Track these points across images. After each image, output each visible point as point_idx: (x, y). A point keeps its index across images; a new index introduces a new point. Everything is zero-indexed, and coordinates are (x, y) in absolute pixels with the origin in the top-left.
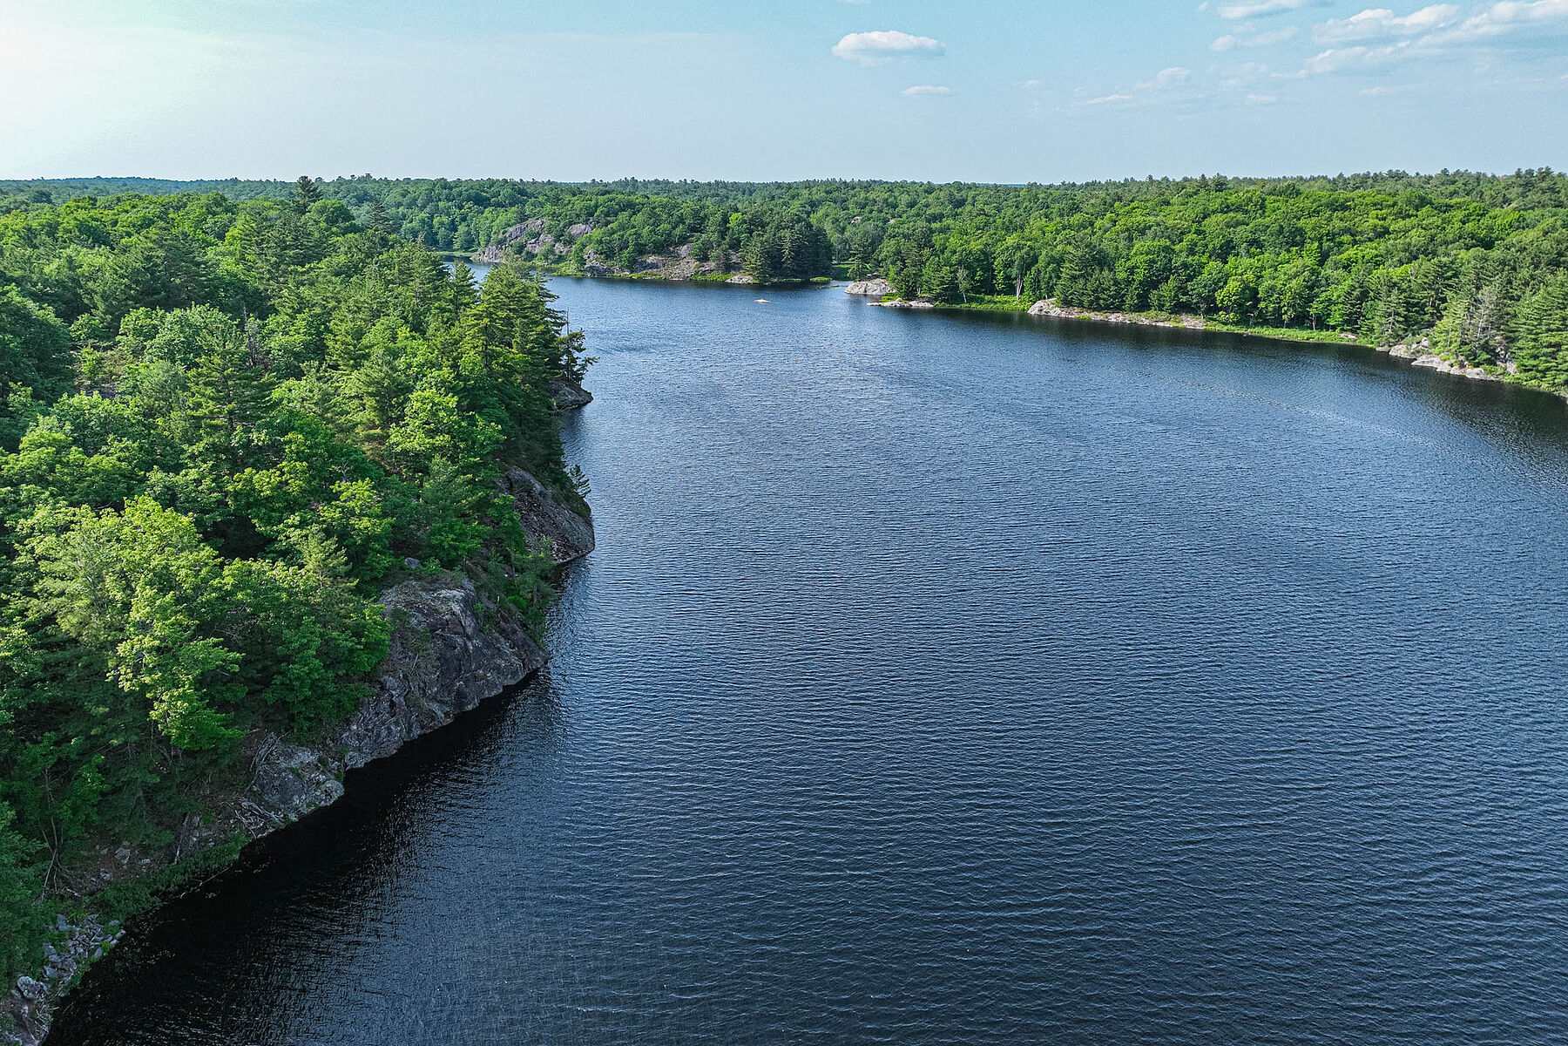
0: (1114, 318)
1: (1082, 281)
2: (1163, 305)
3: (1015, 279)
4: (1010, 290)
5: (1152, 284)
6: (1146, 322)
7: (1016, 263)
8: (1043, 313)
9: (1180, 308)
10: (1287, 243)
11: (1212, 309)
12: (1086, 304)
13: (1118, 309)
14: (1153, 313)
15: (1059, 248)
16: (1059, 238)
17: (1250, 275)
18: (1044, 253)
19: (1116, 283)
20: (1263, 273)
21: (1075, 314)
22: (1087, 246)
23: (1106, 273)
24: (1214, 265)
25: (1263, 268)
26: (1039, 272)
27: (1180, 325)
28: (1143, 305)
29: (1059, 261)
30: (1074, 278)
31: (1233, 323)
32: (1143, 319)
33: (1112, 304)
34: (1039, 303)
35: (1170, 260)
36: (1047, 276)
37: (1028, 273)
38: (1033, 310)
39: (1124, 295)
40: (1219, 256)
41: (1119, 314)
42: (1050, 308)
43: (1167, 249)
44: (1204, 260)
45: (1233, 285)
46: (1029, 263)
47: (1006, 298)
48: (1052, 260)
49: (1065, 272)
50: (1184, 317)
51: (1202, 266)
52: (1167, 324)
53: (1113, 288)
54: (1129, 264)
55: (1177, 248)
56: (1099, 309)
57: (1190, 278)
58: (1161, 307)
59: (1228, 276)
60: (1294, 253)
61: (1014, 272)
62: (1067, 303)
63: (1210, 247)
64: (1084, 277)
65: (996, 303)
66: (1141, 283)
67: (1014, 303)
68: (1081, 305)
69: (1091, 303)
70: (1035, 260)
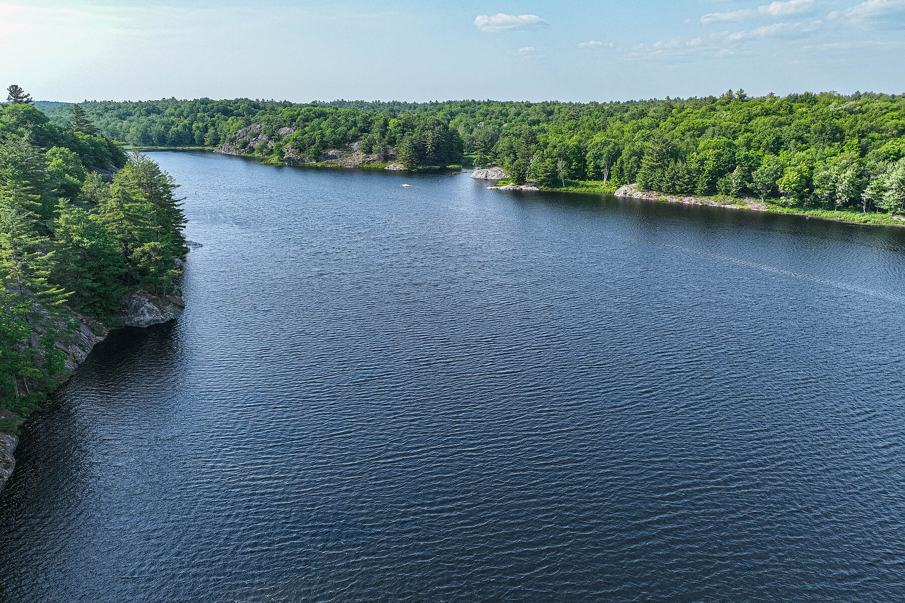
0: (687, 201)
1: (660, 170)
2: (729, 191)
3: (603, 168)
4: (599, 176)
5: (720, 172)
6: (716, 205)
7: (605, 156)
8: (627, 196)
9: (745, 192)
10: (829, 139)
11: (774, 193)
12: (664, 189)
13: (690, 193)
14: (720, 197)
15: (638, 144)
16: (637, 135)
17: (803, 166)
18: (627, 148)
19: (689, 172)
20: (815, 164)
21: (654, 197)
22: (664, 142)
23: (680, 164)
24: (769, 157)
25: (813, 160)
26: (622, 162)
27: (745, 207)
28: (712, 191)
29: (640, 154)
30: (653, 168)
31: (792, 207)
32: (713, 202)
33: (686, 189)
34: (624, 188)
35: (734, 154)
36: (630, 165)
37: (615, 163)
38: (619, 193)
39: (696, 182)
40: (771, 150)
41: (692, 198)
42: (633, 191)
43: (730, 145)
44: (760, 153)
45: (791, 175)
46: (614, 156)
47: (595, 183)
48: (634, 153)
49: (646, 162)
50: (746, 200)
51: (759, 158)
52: (734, 207)
53: (687, 176)
54: (698, 157)
55: (736, 142)
56: (675, 193)
57: (752, 169)
58: (727, 192)
59: (783, 166)
60: (836, 147)
61: (603, 163)
62: (647, 188)
63: (764, 142)
64: (662, 167)
65: (588, 187)
66: (710, 172)
67: (602, 187)
68: (659, 189)
69: (668, 188)
70: (619, 153)
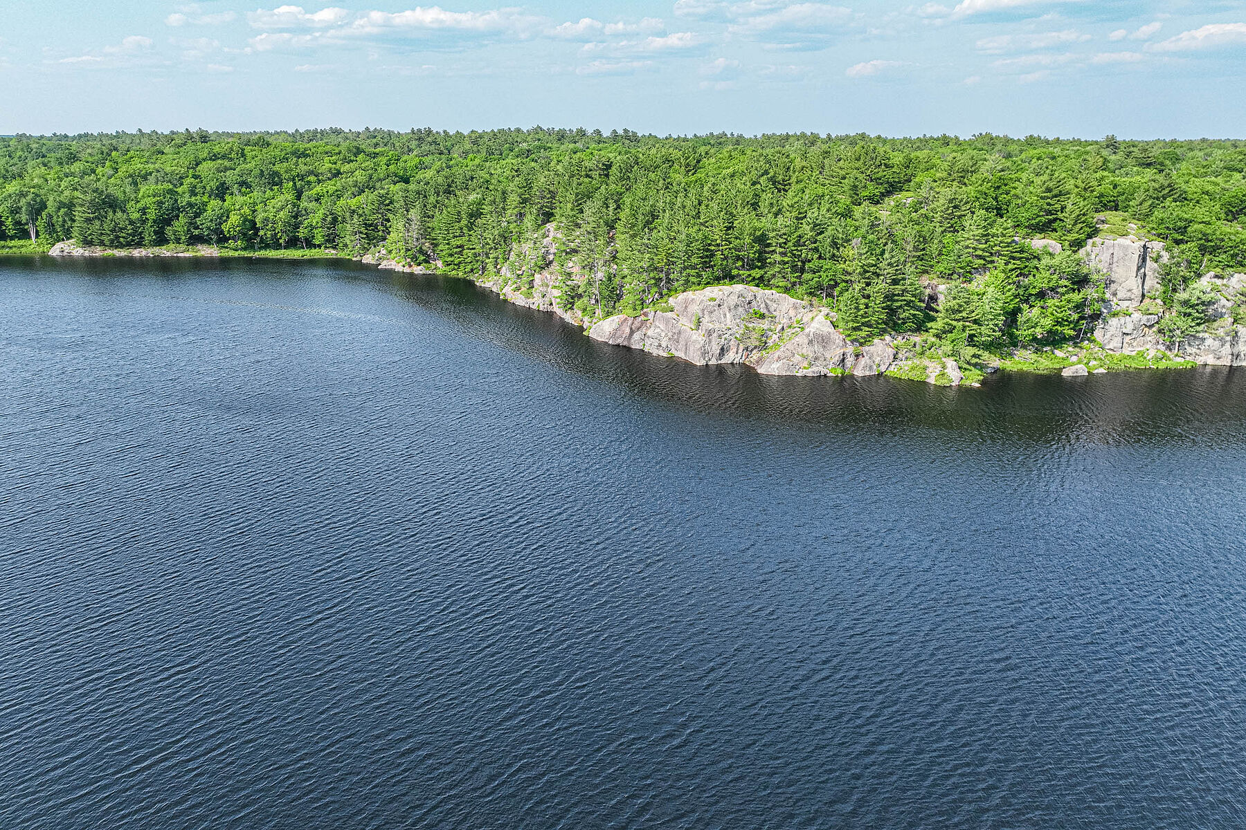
0: (137, 253)
1: (97, 223)
2: (180, 239)
3: (27, 224)
4: (25, 235)
5: (164, 221)
6: (168, 254)
7: (24, 209)
8: (65, 254)
9: (195, 240)
10: (269, 183)
11: (222, 239)
12: (107, 243)
13: (139, 244)
14: (172, 246)
15: (67, 193)
16: (63, 184)
17: (246, 210)
18: (51, 199)
19: (132, 222)
20: (256, 207)
21: (98, 252)
22: (94, 191)
23: (119, 214)
24: (214, 203)
25: (255, 204)
26: (50, 217)
27: (199, 254)
28: (161, 240)
29: (70, 206)
30: (88, 220)
31: (242, 249)
32: (165, 252)
33: (133, 241)
34: (59, 245)
35: (176, 201)
36: (61, 219)
37: (39, 217)
38: (55, 251)
39: (142, 232)
40: (217, 195)
41: (142, 249)
42: (72, 248)
43: (170, 191)
44: (205, 199)
45: (234, 219)
46: (38, 208)
47: (22, 242)
48: (61, 205)
49: (79, 214)
50: (200, 247)
51: (205, 204)
52: (187, 255)
53: (129, 227)
54: (139, 205)
55: (180, 190)
56: (121, 246)
57: (197, 215)
58: (178, 241)
59: (228, 211)
60: (276, 190)
61: (24, 217)
62: (88, 243)
63: (208, 188)
64: (99, 219)
65: (11, 248)
66: (154, 221)
67: (31, 247)
68: (102, 243)
69: (112, 241)
70: (43, 206)
